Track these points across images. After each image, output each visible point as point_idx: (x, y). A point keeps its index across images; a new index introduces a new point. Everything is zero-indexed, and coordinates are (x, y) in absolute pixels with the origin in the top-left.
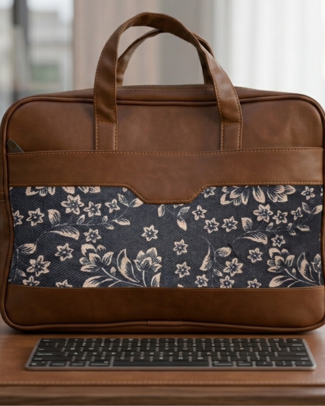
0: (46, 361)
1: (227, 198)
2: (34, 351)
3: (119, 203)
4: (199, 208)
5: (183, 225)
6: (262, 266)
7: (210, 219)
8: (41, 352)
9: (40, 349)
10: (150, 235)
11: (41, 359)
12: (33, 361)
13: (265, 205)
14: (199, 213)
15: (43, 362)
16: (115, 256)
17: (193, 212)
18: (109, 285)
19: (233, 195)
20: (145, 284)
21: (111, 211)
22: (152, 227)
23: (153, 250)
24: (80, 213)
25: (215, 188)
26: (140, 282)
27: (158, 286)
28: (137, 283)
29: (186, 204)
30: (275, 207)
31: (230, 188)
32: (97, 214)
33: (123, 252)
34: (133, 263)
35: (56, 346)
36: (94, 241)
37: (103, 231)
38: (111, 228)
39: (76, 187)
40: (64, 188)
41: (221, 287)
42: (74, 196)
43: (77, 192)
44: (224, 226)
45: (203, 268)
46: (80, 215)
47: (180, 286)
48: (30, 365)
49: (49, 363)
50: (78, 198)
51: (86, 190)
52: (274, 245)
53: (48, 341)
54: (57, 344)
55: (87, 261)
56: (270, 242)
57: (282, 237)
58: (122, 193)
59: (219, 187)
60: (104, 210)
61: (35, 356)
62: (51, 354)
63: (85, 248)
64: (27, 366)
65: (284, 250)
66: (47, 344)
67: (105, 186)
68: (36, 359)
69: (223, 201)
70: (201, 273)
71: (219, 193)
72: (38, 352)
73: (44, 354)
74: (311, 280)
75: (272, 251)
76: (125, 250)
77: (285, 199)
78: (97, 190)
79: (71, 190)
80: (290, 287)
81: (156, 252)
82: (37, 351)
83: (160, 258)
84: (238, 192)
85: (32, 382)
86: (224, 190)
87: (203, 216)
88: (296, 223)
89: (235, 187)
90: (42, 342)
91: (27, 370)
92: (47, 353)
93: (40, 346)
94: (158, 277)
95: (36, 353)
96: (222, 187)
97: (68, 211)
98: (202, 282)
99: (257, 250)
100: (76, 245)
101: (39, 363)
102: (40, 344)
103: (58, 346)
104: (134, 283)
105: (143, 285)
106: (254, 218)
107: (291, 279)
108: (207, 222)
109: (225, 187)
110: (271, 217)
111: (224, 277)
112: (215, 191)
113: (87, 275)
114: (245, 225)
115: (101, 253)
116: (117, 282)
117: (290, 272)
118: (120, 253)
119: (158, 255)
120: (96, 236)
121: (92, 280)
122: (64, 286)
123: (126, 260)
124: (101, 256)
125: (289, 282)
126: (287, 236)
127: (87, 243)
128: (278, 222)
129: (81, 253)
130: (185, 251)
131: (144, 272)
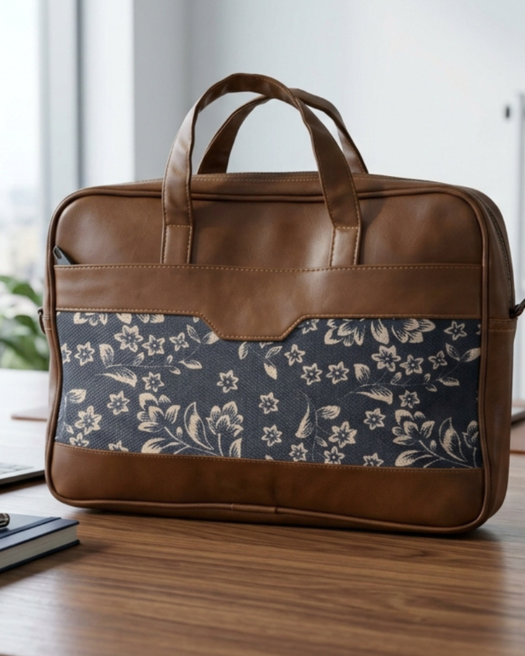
1: (335, 336)
3: (188, 339)
4: (295, 347)
5: (272, 372)
6: (385, 435)
7: (310, 365)
10: (228, 382)
13: (388, 346)
14: (295, 355)
16: (181, 412)
17: (287, 354)
18: (175, 452)
19: (342, 332)
20: (221, 453)
21: (177, 349)
22: (230, 373)
23: (232, 405)
24: (138, 350)
25: (317, 321)
26: (215, 449)
27: (239, 457)
28: (212, 451)
29: (276, 343)
30: (405, 350)
31: (339, 321)
32: (158, 352)
33: (193, 406)
34: (205, 422)
36: (156, 390)
37: (167, 376)
38: (177, 372)
39: (133, 314)
40: (118, 316)
41: (327, 461)
42: (131, 326)
43: (135, 322)
44: (328, 376)
45: (300, 434)
46: (138, 352)
47: (268, 458)
50: (135, 329)
51: (146, 320)
52: (403, 404)
55: (147, 417)
56: (396, 401)
57: (415, 394)
58: (192, 324)
59: (324, 320)
60: (169, 347)
63: (143, 398)
65: (418, 414)
67: (171, 315)
69: (328, 340)
70: (298, 441)
71: (323, 329)
74: (460, 460)
75: (399, 414)
76: (195, 403)
77: (418, 338)
78: (159, 319)
79: (126, 318)
80: (428, 467)
81: (236, 409)
83: (241, 417)
84: (351, 326)
86: (330, 323)
87: (301, 361)
88: (435, 374)
89: (347, 320)
94: (238, 444)
96: (327, 319)
97: (123, 347)
98: (299, 453)
99: (377, 411)
100: (133, 394)
104: (209, 451)
105: (220, 455)
106: (373, 365)
107: (428, 456)
108: (305, 368)
109: (330, 320)
110: (397, 364)
111: (329, 448)
112: (317, 325)
113: (146, 436)
114: (359, 374)
115: (164, 406)
116: (184, 448)
117: (428, 445)
118: (189, 407)
119: (239, 413)
120: (157, 382)
121: (151, 445)
122: (119, 450)
123: (195, 418)
124: (165, 411)
125: (426, 460)
126: (423, 393)
127: (147, 391)
128: (408, 372)
129: (139, 405)
130: (275, 409)
131: (219, 435)
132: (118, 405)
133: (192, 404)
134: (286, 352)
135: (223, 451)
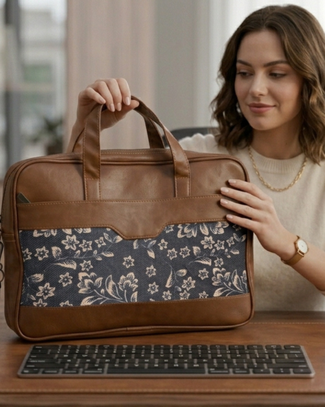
0: (39, 368)
1: (183, 233)
2: (26, 358)
3: (105, 240)
4: (163, 241)
5: (152, 255)
6: (209, 281)
7: (171, 249)
8: (33, 359)
9: (32, 356)
10: (129, 263)
11: (33, 366)
12: (26, 368)
13: (208, 236)
14: (163, 245)
15: (35, 369)
16: (103, 281)
17: (159, 245)
18: (100, 303)
19: (186, 230)
20: (126, 300)
21: (99, 246)
22: (130, 258)
23: (132, 274)
24: (77, 249)
25: (173, 226)
26: (123, 299)
27: (136, 301)
28: (121, 300)
29: (153, 239)
30: (216, 238)
31: (184, 225)
32: (89, 249)
34: (117, 285)
35: (49, 353)
36: (88, 270)
37: (95, 262)
38: (100, 259)
39: (73, 229)
40: (63, 230)
41: (182, 299)
42: (71, 236)
43: (74, 233)
44: (181, 254)
45: (168, 286)
46: (77, 250)
47: (151, 300)
48: (23, 373)
49: (42, 370)
50: (74, 237)
51: (80, 231)
52: (216, 265)
53: (41, 347)
54: (50, 351)
55: (83, 285)
56: (213, 263)
57: (221, 259)
58: (107, 232)
59: (177, 225)
60: (94, 246)
61: (28, 363)
62: (44, 361)
63: (81, 275)
64: (19, 373)
65: (223, 269)
66: (40, 351)
67: (94, 228)
68: (28, 366)
69: (179, 235)
70: (166, 290)
71: (176, 230)
72: (31, 359)
73: (36, 361)
74: (240, 290)
75: (215, 270)
76: (111, 276)
77: (222, 231)
78: (89, 231)
79: (69, 231)
80: (228, 296)
81: (134, 277)
82: (30, 357)
83: (136, 280)
84: (189, 228)
85: (24, 390)
86: (180, 226)
87: (166, 247)
88: (230, 249)
89: (188, 224)
90: (34, 348)
91: (19, 377)
92: (39, 360)
93: (32, 353)
94: (135, 295)
95: (28, 360)
97: (67, 247)
98: (167, 296)
99: (204, 270)
100: (75, 274)
101: (32, 370)
102: (32, 351)
103: (51, 353)
104: (119, 300)
105: (126, 301)
106: (202, 246)
107: (228, 290)
108: (169, 251)
109: (180, 225)
110: (213, 245)
111: (183, 292)
112: (173, 228)
113: (83, 296)
114: (195, 252)
115: (93, 279)
116: (106, 300)
117: (227, 284)
118: (108, 278)
119: (135, 278)
120: (88, 266)
121: (87, 300)
122: (67, 305)
123: (112, 283)
124: (94, 281)
125: (227, 292)
126: (225, 259)
127: (83, 272)
128: (218, 249)
129: (78, 279)
130: (154, 274)
131: (125, 291)
132: (66, 280)
133: (109, 277)
134: (158, 243)
135: (127, 299)
